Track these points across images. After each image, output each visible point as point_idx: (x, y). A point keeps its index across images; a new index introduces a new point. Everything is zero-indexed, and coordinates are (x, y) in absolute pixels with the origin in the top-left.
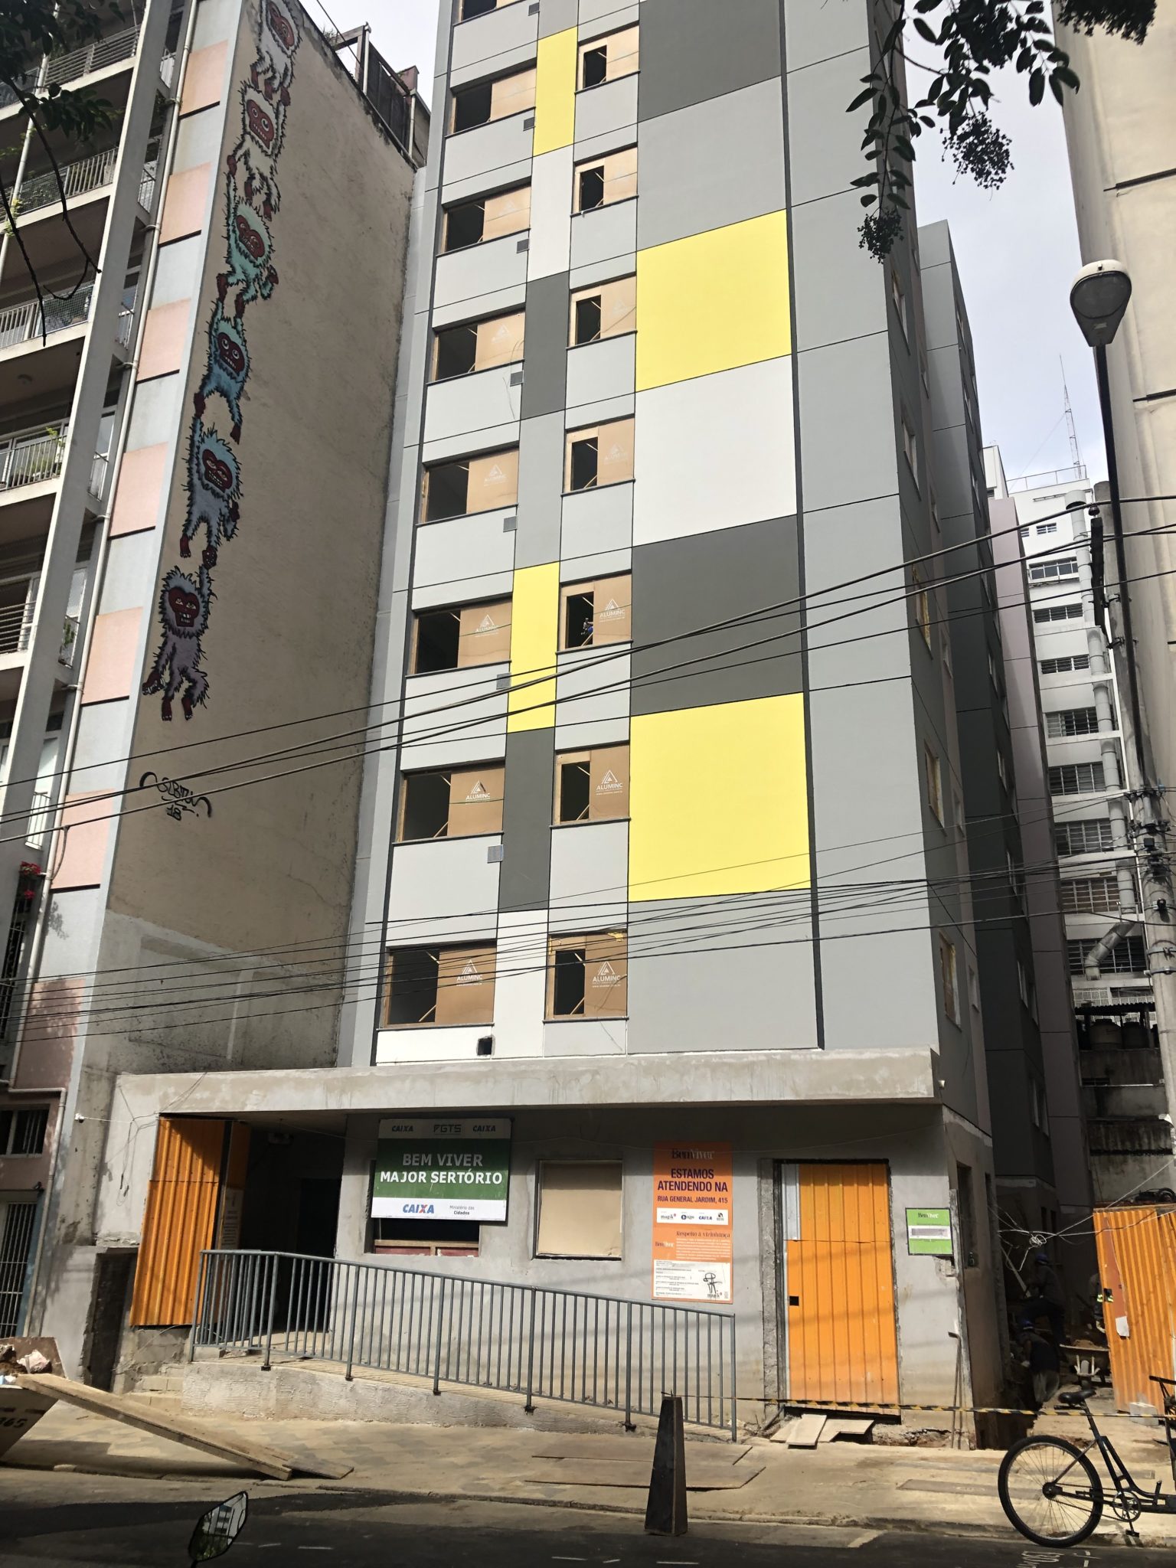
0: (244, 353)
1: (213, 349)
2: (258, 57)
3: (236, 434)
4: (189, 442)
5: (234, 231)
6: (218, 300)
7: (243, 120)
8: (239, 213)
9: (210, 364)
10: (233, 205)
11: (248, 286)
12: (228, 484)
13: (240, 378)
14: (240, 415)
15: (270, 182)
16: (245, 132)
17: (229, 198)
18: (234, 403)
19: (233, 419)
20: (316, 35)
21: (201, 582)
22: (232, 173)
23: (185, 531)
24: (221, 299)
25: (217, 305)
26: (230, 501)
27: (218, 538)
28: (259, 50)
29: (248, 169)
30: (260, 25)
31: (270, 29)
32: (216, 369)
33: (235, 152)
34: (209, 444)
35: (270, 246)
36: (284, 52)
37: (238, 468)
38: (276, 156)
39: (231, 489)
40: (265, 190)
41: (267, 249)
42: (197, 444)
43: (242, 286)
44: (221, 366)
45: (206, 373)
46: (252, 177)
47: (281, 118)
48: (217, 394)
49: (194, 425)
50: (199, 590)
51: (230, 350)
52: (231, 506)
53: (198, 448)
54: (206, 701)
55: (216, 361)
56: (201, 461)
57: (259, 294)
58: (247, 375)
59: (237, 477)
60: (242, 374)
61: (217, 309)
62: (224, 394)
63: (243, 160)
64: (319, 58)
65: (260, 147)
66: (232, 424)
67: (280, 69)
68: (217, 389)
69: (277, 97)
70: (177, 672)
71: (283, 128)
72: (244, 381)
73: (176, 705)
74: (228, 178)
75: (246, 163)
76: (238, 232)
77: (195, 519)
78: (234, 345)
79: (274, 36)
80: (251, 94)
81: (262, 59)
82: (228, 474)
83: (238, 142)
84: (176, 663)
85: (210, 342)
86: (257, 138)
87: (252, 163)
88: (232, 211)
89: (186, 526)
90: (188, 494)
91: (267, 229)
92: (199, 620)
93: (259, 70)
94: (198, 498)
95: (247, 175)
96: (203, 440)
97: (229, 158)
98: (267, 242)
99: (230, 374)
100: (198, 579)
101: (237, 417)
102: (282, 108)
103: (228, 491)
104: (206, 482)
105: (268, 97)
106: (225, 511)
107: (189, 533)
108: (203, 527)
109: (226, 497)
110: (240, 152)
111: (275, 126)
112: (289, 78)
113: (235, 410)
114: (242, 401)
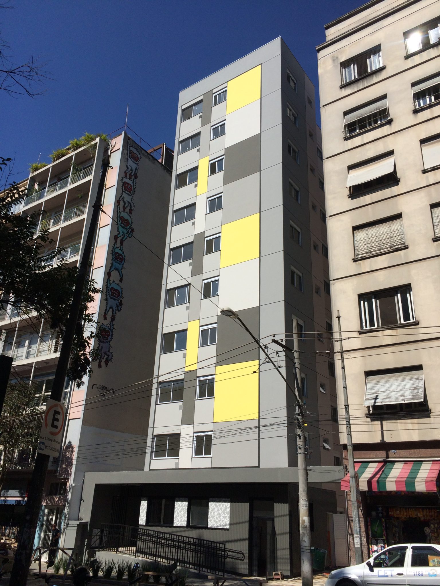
0: (123, 256)
1: (113, 258)
2: (127, 168)
3: (121, 280)
4: (106, 286)
5: (119, 222)
6: (115, 243)
7: (122, 188)
8: (121, 216)
9: (112, 262)
10: (119, 214)
11: (124, 236)
12: (119, 295)
13: (122, 263)
14: (122, 274)
15: (131, 203)
16: (123, 191)
17: (118, 213)
18: (120, 271)
19: (120, 276)
20: (146, 154)
21: (110, 326)
22: (119, 205)
23: (105, 313)
24: (116, 242)
25: (114, 245)
26: (120, 300)
27: (116, 312)
28: (127, 166)
29: (124, 202)
30: (127, 159)
31: (130, 159)
32: (114, 263)
33: (120, 199)
34: (113, 285)
35: (131, 222)
36: (135, 163)
37: (122, 290)
38: (133, 195)
39: (120, 297)
40: (130, 206)
41: (130, 223)
42: (108, 286)
43: (122, 236)
44: (116, 262)
45: (111, 265)
46: (125, 204)
47: (135, 183)
48: (115, 270)
49: (107, 281)
50: (110, 329)
51: (119, 256)
52: (120, 302)
53: (109, 287)
54: (112, 360)
55: (114, 261)
56: (110, 291)
57: (128, 237)
58: (124, 262)
59: (122, 293)
60: (123, 262)
61: (114, 246)
62: (117, 269)
63: (122, 200)
64: (147, 160)
65: (128, 194)
66: (120, 277)
67: (134, 169)
68: (115, 269)
69: (133, 178)
70: (103, 354)
71: (135, 185)
72: (123, 264)
73: (103, 363)
74: (118, 207)
75: (123, 200)
76: (121, 222)
77: (108, 308)
78: (120, 255)
79: (132, 160)
80: (125, 180)
81: (128, 168)
82: (119, 292)
83: (120, 195)
84: (102, 351)
85: (112, 256)
86: (127, 192)
87: (125, 200)
88: (119, 216)
89: (105, 311)
90: (106, 302)
91: (130, 217)
92: (110, 337)
93: (127, 172)
94: (109, 302)
95: (124, 203)
96: (110, 285)
97: (118, 201)
98: (130, 221)
99: (119, 264)
100: (109, 325)
101: (121, 275)
102: (135, 180)
103: (119, 298)
104: (111, 297)
105: (130, 178)
106: (118, 304)
107: (106, 313)
108: (111, 310)
109: (118, 300)
110: (121, 198)
111: (133, 186)
112: (137, 171)
113: (121, 273)
114: (123, 271)
